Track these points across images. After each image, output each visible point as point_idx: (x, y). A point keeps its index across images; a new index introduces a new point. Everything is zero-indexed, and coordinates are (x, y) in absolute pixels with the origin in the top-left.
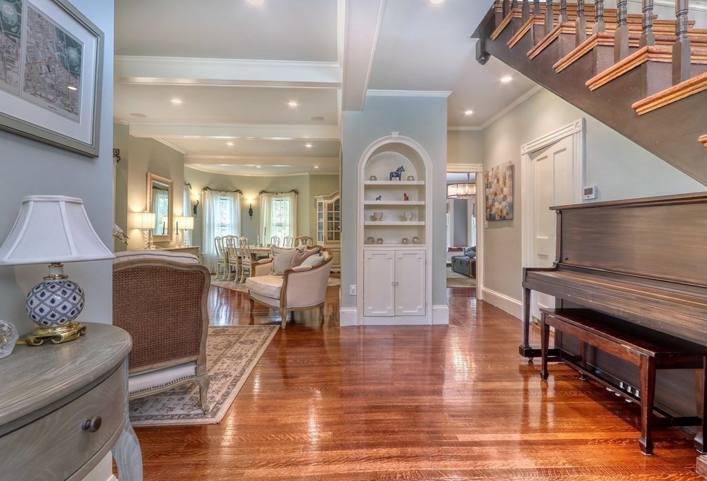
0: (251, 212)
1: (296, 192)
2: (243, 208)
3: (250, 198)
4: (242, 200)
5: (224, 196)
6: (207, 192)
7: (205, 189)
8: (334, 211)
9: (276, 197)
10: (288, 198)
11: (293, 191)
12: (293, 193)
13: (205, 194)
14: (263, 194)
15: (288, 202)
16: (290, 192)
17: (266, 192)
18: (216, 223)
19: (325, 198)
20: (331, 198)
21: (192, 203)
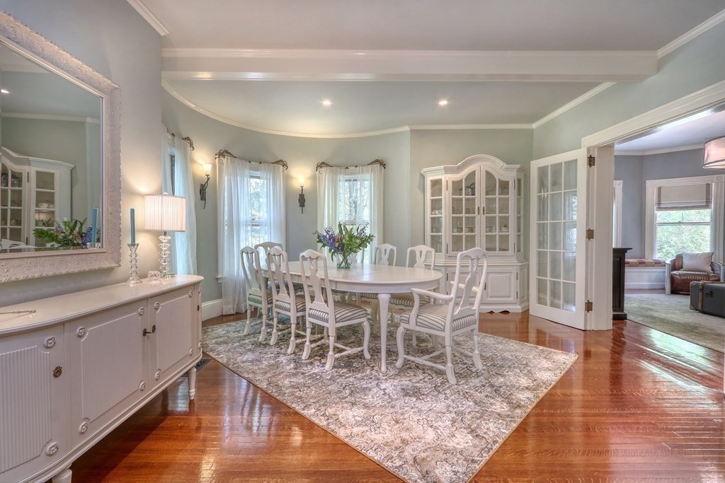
0: (302, 200)
1: (383, 164)
2: (288, 192)
3: (301, 176)
4: (287, 178)
5: (257, 170)
6: (225, 160)
7: (222, 154)
8: (464, 215)
9: (345, 174)
10: (368, 176)
11: (377, 161)
12: (378, 166)
13: (221, 163)
14: (323, 169)
15: (367, 183)
16: (372, 163)
17: (327, 165)
18: (243, 217)
19: (447, 171)
20: (459, 169)
21: (195, 179)
